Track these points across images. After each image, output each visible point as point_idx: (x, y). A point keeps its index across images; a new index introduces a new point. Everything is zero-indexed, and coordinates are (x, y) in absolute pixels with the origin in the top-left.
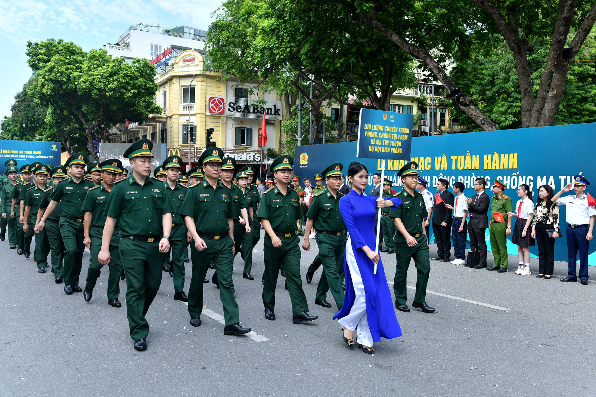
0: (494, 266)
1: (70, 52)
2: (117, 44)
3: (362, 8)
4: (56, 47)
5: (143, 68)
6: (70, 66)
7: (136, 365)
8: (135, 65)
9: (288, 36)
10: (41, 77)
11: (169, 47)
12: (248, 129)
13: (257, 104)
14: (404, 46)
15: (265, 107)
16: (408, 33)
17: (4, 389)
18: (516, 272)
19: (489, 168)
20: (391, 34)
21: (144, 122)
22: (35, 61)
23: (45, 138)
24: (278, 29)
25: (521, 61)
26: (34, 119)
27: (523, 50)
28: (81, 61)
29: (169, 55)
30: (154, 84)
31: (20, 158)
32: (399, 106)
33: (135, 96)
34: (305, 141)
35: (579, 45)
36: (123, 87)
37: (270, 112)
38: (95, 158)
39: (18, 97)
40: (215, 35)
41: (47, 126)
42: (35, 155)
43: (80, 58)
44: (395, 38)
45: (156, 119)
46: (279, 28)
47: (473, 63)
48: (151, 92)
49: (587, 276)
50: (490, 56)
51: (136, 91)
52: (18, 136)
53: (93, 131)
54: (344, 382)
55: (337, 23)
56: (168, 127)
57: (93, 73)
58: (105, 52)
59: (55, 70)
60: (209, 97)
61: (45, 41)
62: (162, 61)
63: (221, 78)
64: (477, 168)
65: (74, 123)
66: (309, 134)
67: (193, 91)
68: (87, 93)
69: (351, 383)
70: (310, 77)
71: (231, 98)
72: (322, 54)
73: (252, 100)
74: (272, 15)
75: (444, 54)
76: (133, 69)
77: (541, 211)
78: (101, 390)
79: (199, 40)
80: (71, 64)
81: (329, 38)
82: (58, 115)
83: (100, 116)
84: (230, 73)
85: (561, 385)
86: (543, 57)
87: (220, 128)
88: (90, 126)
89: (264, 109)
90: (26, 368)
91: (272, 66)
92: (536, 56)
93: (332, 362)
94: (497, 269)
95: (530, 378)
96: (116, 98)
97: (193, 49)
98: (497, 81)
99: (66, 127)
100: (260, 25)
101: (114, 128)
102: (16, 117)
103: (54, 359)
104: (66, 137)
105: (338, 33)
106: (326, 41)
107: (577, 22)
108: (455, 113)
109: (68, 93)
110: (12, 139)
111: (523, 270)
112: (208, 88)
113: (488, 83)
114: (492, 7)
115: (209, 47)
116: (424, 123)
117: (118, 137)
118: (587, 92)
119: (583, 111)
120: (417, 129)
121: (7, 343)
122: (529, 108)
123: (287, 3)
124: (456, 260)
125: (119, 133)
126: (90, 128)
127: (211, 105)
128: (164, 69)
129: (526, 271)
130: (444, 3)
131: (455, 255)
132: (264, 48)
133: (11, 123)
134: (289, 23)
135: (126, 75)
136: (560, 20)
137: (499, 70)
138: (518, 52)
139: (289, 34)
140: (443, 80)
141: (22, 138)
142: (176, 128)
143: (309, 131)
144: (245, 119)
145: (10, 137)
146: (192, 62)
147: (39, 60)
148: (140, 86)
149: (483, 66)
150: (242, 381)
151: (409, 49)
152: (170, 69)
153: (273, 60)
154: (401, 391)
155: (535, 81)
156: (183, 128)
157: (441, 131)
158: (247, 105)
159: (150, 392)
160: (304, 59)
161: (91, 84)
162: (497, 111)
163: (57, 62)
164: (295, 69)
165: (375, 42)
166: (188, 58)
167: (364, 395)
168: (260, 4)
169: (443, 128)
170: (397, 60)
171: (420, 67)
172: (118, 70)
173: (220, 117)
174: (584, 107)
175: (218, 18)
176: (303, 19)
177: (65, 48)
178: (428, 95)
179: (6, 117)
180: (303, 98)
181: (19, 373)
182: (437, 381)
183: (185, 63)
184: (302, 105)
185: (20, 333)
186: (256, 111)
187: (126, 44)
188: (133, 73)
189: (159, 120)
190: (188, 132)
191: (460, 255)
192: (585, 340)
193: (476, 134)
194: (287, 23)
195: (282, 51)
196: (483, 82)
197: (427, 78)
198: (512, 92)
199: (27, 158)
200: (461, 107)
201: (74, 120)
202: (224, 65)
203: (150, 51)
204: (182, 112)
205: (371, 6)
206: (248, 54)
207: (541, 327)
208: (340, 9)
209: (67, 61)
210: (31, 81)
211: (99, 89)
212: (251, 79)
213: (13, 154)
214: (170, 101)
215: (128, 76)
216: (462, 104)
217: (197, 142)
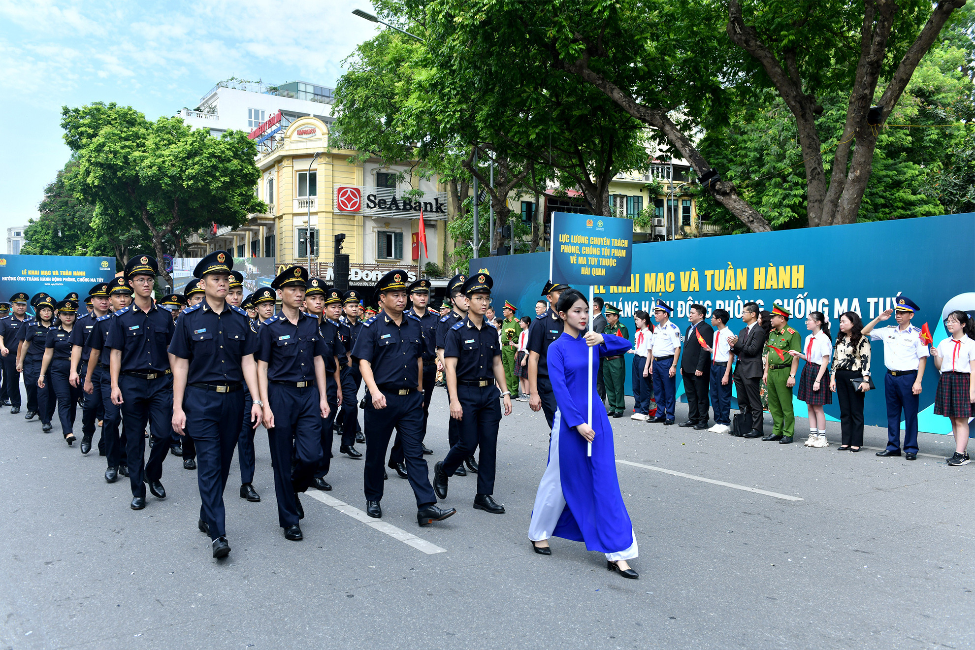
0: (775, 433)
1: (128, 122)
2: (198, 109)
3: (568, 51)
4: (106, 114)
5: (238, 144)
6: (127, 143)
7: (246, 593)
8: (226, 140)
9: (458, 94)
10: (84, 160)
11: (277, 112)
12: (396, 234)
13: (410, 196)
14: (631, 107)
15: (422, 201)
16: (635, 88)
17: (47, 633)
18: (806, 443)
19: (762, 287)
20: (612, 90)
21: (240, 226)
22: (75, 136)
23: (91, 251)
24: (442, 84)
25: (805, 128)
26: (74, 223)
27: (808, 111)
28: (144, 135)
29: (277, 124)
30: (254, 168)
31: (54, 282)
32: (622, 197)
33: (226, 186)
34: (484, 251)
35: (892, 102)
36: (208, 174)
37: (429, 209)
38: (167, 280)
39: (49, 190)
40: (348, 94)
41: (94, 233)
42: (76, 277)
43: (143, 131)
44: (617, 95)
45: (259, 221)
46: (444, 82)
47: (730, 131)
48: (251, 180)
49: (916, 447)
50: (757, 121)
51: (227, 179)
52: (50, 249)
53: (163, 241)
54: (564, 614)
55: (530, 74)
56: (276, 233)
57: (163, 152)
58: (181, 122)
59: (105, 148)
60: (337, 186)
61: (90, 106)
62: (266, 134)
63: (355, 159)
64: (744, 288)
65: (135, 228)
66: (488, 241)
67: (313, 177)
68: (154, 183)
69: (574, 615)
70: (490, 155)
71: (370, 188)
72: (508, 121)
73: (402, 190)
74: (433, 62)
75: (690, 118)
76: (222, 146)
77: (844, 351)
78: (195, 633)
79: (320, 102)
80: (130, 140)
81: (519, 96)
82: (111, 216)
83: (174, 218)
84: (369, 151)
85: (890, 613)
86: (834, 122)
87: (355, 233)
88: (159, 233)
89: (420, 203)
90: (80, 601)
91: (433, 139)
92: (824, 120)
93: (544, 584)
94: (778, 438)
95: (842, 603)
96: (198, 189)
97: (312, 116)
98: (767, 159)
99: (123, 235)
100: (415, 77)
101: (194, 235)
102: (47, 220)
103: (121, 586)
104: (123, 249)
105: (532, 89)
106: (514, 102)
107: (887, 68)
108: (704, 205)
109: (126, 183)
110: (41, 254)
111: (817, 439)
112: (336, 174)
113: (754, 161)
114: (761, 47)
115: (338, 111)
116: (659, 221)
117: (201, 248)
118: (900, 173)
119: (895, 202)
120: (649, 231)
121: (47, 563)
122: (819, 198)
123: (456, 45)
124: (717, 425)
125: (202, 242)
126: (158, 236)
127: (340, 199)
128: (269, 145)
129: (822, 442)
130: (689, 43)
131: (715, 419)
132: (422, 112)
133: (39, 229)
134: (458, 74)
135: (212, 155)
136: (863, 66)
137: (769, 142)
138: (801, 114)
139: (458, 92)
140: (690, 157)
141: (56, 251)
142: (289, 234)
143: (489, 236)
144: (391, 219)
145: (38, 250)
146: (311, 135)
147: (81, 134)
148: (233, 171)
149: (745, 137)
150: (410, 615)
151: (638, 111)
152: (279, 145)
153: (435, 129)
154: (652, 626)
155: (824, 157)
156: (299, 234)
157: (685, 233)
158: (394, 198)
159: (271, 633)
160: (482, 128)
161: (160, 169)
162: (767, 201)
163: (108, 137)
164: (468, 144)
165: (587, 100)
166: (306, 129)
167: (595, 632)
168: (414, 46)
169: (687, 229)
170: (620, 127)
171: (653, 138)
172: (200, 148)
173: (354, 216)
174: (896, 195)
175: (351, 68)
176: (479, 68)
177: (119, 116)
178: (665, 180)
179: (31, 221)
180: (479, 187)
181: (70, 608)
182: (704, 609)
183: (301, 136)
184: (479, 197)
185: (67, 547)
186: (408, 207)
187: (210, 108)
188: (223, 152)
189: (263, 222)
190: (306, 240)
191: (722, 418)
192: (920, 543)
193: (737, 237)
194: (456, 74)
195: (448, 116)
196: (746, 160)
197: (664, 154)
198: (789, 174)
199: (64, 282)
200: (718, 197)
201: (134, 224)
202: (361, 138)
203: (247, 119)
204: (297, 210)
205: (581, 49)
206: (397, 122)
207: (852, 524)
208: (534, 54)
209: (123, 135)
210: (68, 167)
211: (172, 177)
212: (401, 159)
213: (42, 276)
214: (278, 193)
215: (216, 157)
216: (719, 192)
217: (320, 254)
